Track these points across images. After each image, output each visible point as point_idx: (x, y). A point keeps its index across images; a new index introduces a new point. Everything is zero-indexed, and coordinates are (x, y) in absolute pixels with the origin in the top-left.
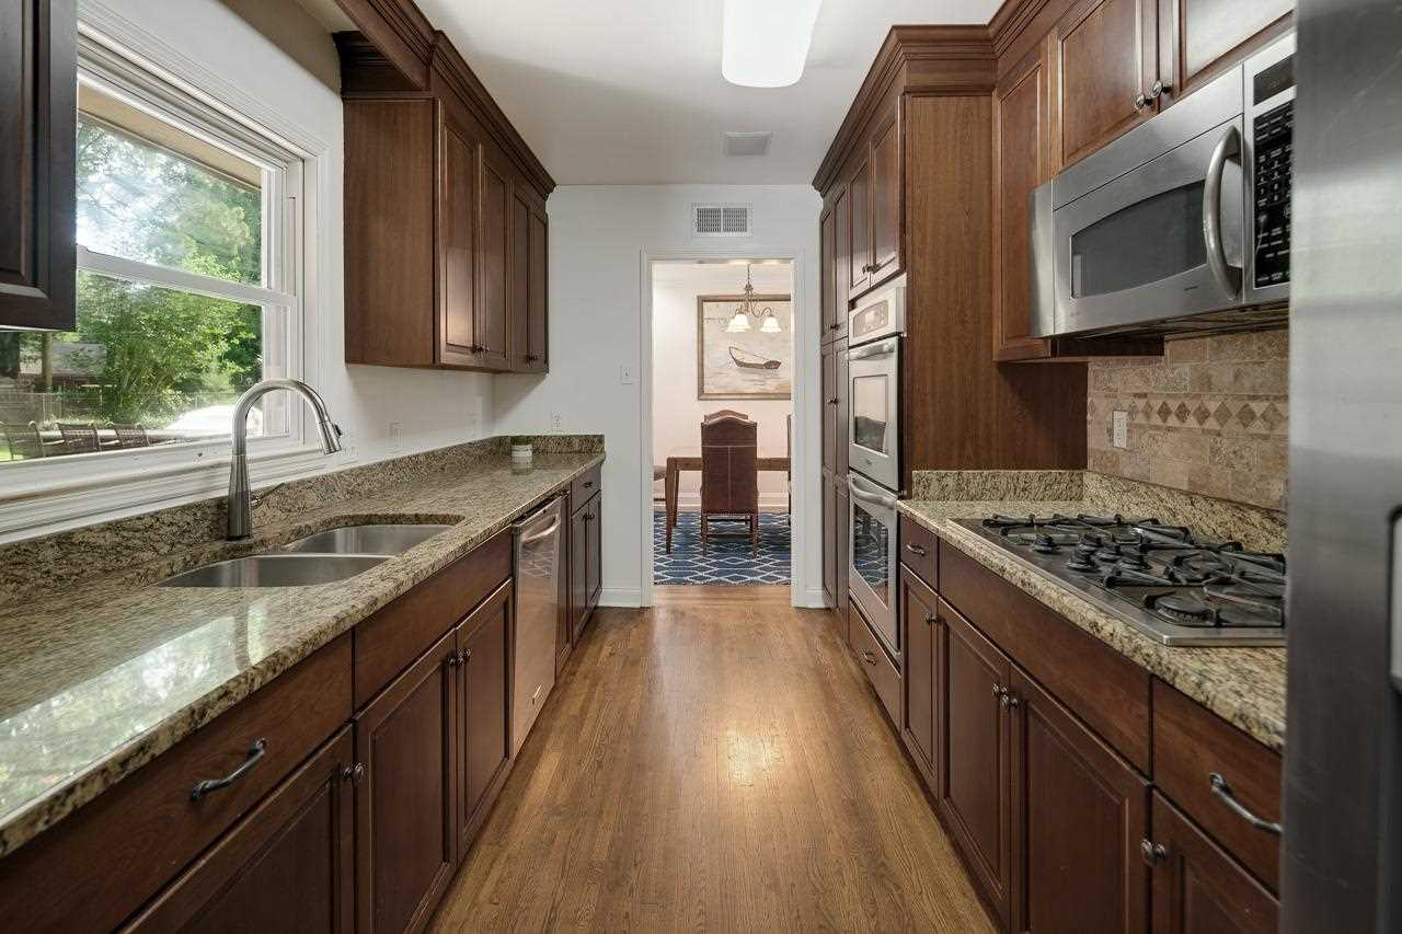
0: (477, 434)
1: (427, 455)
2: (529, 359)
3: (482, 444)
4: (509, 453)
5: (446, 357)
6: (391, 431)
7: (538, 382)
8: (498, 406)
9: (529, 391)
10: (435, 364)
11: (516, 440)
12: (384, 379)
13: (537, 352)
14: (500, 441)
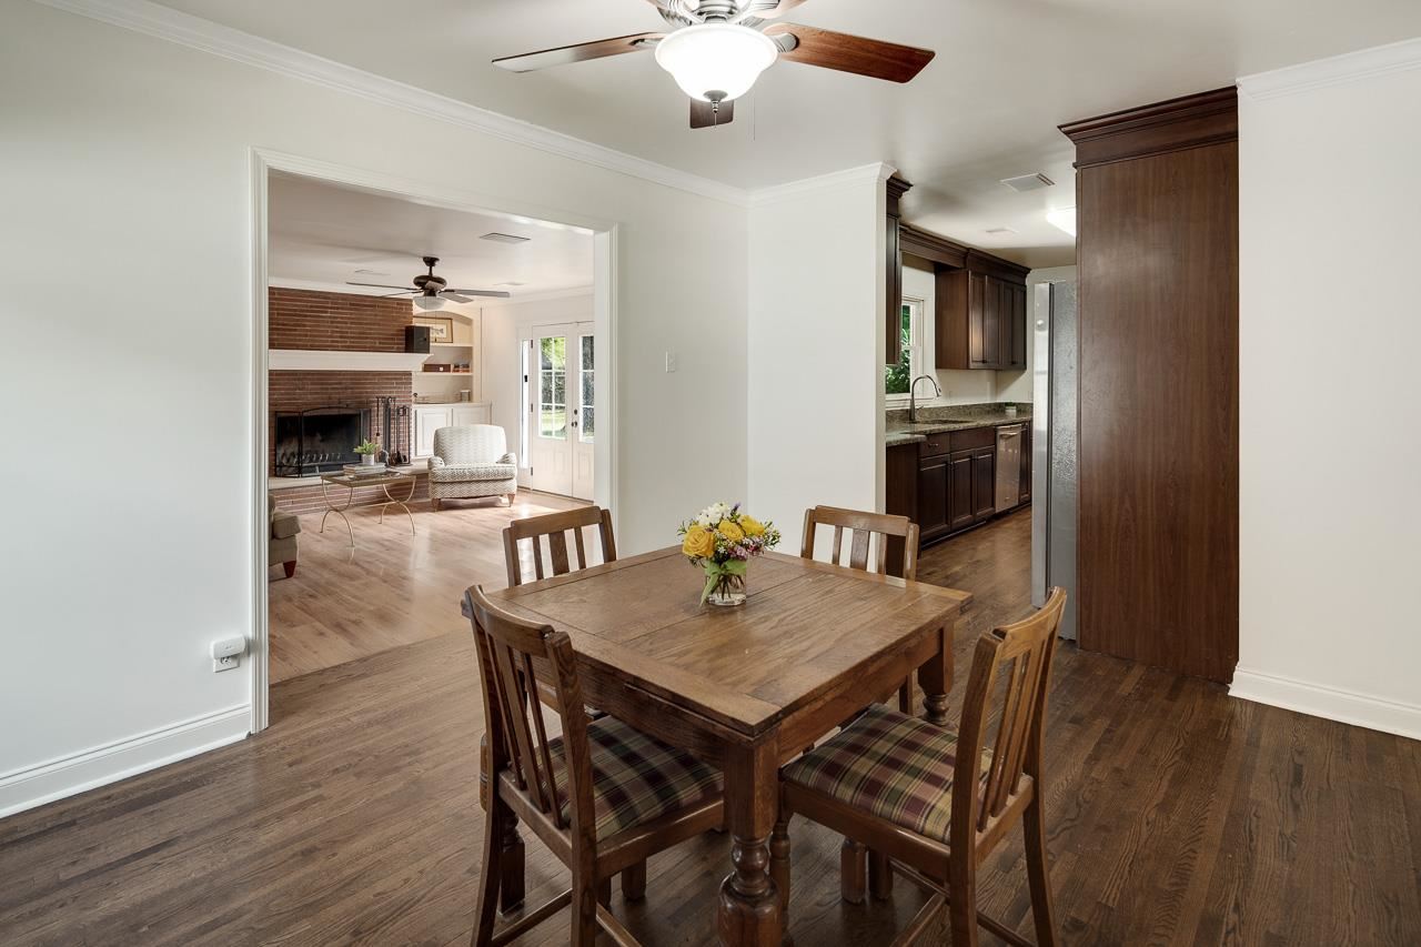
0: (988, 400)
1: (963, 406)
2: (1013, 363)
3: (990, 405)
4: (1004, 411)
5: (972, 365)
6: (949, 395)
7: (1021, 375)
8: (998, 386)
9: (1015, 380)
10: (968, 368)
11: (1007, 404)
12: (954, 376)
13: (1019, 359)
14: (1000, 405)
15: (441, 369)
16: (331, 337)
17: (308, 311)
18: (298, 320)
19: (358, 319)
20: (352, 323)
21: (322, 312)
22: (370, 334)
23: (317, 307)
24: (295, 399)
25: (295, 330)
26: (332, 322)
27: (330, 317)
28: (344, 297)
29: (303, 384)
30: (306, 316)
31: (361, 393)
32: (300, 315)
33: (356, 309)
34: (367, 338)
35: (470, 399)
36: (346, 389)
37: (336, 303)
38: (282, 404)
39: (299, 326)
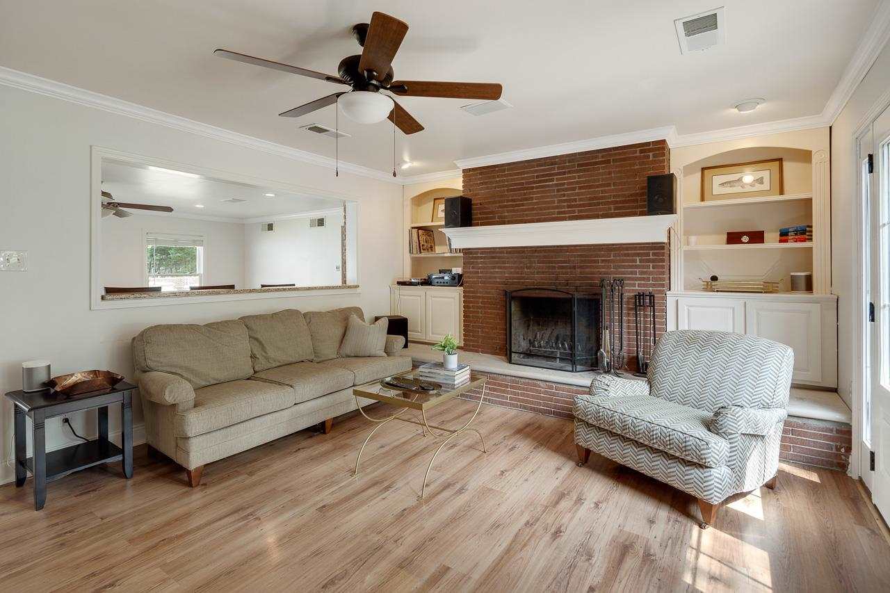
15: (745, 239)
16: (557, 207)
17: (534, 182)
18: (525, 194)
19: (589, 181)
20: (580, 188)
21: (546, 181)
22: (602, 198)
23: (543, 176)
24: (523, 278)
25: (523, 205)
26: (558, 191)
27: (556, 185)
28: (571, 158)
29: (531, 262)
30: (533, 188)
31: (592, 273)
32: (527, 188)
33: (584, 170)
34: (598, 204)
35: (809, 288)
36: (574, 267)
37: (564, 168)
38: (513, 283)
39: (526, 199)
